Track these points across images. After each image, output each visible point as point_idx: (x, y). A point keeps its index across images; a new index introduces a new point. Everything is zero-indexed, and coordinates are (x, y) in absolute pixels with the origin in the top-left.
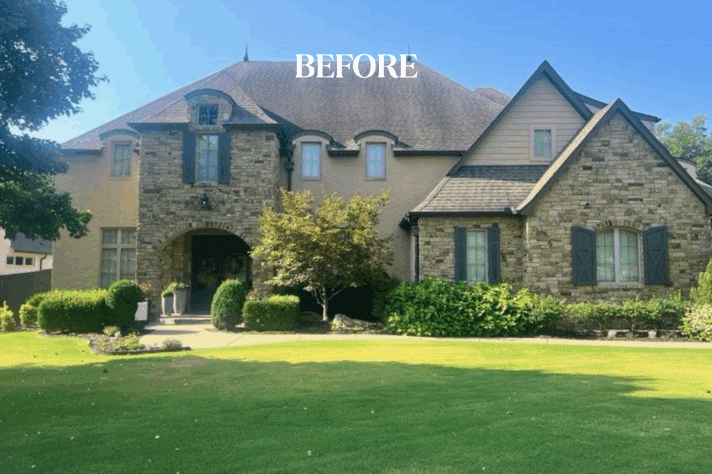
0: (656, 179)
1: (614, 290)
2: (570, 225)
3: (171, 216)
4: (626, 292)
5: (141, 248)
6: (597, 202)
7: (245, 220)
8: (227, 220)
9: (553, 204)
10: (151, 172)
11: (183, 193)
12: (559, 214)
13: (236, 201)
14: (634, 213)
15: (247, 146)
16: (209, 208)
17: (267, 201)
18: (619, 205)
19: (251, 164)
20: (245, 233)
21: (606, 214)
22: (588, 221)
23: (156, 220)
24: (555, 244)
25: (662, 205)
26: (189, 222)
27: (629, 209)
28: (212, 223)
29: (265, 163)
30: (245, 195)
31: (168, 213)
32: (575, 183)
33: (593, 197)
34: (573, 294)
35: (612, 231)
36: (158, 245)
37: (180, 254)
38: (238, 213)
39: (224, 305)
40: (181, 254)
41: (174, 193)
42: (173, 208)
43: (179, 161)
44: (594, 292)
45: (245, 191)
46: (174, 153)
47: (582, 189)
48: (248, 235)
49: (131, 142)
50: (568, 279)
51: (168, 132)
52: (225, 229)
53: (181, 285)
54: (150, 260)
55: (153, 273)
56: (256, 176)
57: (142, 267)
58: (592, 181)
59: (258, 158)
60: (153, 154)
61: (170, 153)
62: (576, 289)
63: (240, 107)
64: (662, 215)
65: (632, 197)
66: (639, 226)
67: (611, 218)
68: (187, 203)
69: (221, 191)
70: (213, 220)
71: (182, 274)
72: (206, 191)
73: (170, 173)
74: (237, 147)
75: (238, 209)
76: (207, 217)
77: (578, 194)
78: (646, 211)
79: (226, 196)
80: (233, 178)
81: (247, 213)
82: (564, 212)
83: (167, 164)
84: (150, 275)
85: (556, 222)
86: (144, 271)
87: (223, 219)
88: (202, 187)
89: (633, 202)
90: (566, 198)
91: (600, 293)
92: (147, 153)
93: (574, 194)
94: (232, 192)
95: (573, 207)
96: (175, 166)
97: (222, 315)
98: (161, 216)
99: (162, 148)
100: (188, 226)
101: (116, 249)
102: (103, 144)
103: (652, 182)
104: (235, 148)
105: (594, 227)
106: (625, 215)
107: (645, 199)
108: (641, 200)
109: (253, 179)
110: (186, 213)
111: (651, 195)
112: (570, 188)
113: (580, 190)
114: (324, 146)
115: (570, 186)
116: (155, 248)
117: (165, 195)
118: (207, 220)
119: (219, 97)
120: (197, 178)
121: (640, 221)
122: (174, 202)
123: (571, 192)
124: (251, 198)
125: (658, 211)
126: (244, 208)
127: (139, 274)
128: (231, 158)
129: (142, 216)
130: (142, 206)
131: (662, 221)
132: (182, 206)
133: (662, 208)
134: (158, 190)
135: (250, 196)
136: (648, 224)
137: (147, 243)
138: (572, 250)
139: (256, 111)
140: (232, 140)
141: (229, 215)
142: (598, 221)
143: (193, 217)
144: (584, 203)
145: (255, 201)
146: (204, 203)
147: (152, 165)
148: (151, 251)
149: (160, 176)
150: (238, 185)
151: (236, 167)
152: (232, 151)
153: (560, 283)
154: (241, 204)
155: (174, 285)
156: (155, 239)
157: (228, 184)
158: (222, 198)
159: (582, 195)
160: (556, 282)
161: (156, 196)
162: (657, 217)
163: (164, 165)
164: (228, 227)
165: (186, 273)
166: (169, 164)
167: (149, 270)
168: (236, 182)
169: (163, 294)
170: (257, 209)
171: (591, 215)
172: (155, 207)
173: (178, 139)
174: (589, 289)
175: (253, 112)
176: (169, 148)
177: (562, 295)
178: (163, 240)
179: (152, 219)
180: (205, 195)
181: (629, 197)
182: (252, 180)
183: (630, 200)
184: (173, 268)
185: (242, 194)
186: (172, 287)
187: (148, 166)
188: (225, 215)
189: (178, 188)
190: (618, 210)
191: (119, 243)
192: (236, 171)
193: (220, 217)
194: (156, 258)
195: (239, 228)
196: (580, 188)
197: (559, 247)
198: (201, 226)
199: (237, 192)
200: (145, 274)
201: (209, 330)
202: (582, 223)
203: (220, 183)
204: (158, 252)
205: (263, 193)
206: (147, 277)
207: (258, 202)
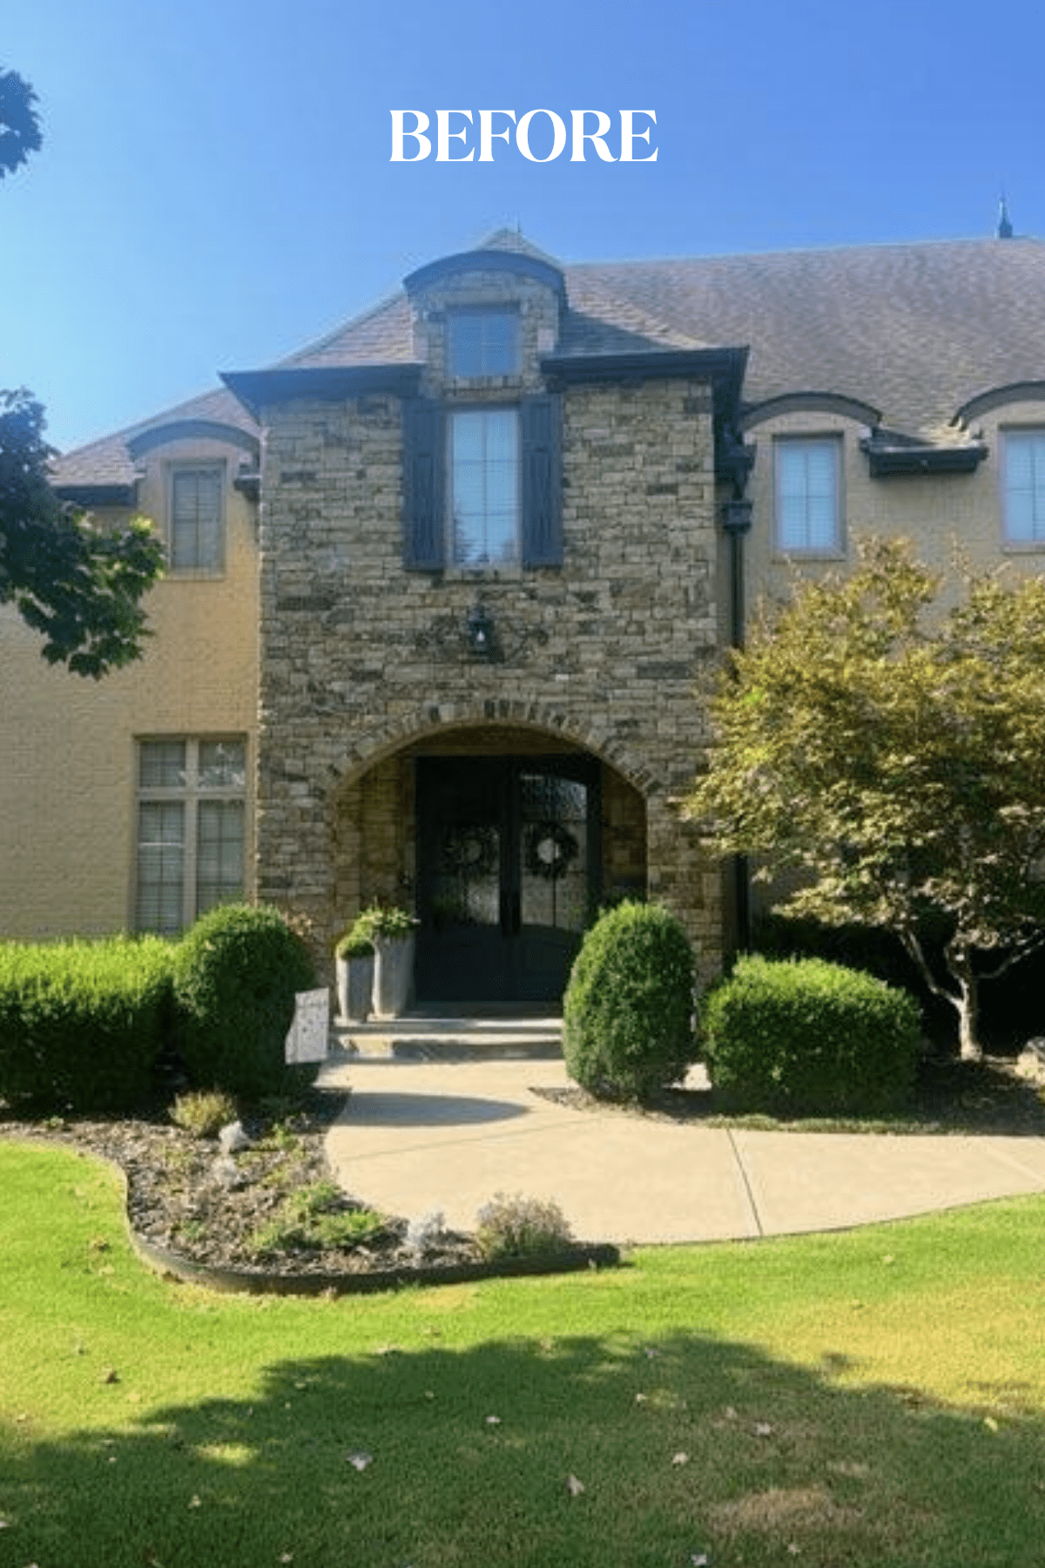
3: (369, 686)
5: (274, 795)
7: (618, 692)
8: (554, 694)
10: (300, 540)
11: (407, 607)
13: (585, 628)
15: (621, 439)
16: (493, 654)
17: (692, 623)
19: (632, 498)
20: (619, 737)
23: (321, 702)
26: (427, 704)
28: (504, 705)
29: (683, 491)
30: (614, 606)
31: (360, 676)
36: (329, 783)
37: (383, 816)
38: (591, 672)
39: (624, 1004)
40: (387, 817)
41: (377, 607)
42: (373, 659)
43: (390, 500)
45: (616, 592)
46: (372, 471)
48: (628, 745)
49: (224, 461)
51: (351, 404)
52: (550, 724)
53: (396, 916)
54: (303, 835)
55: (312, 876)
56: (654, 539)
57: (280, 858)
59: (659, 475)
60: (306, 477)
61: (361, 475)
63: (582, 318)
68: (420, 640)
69: (532, 596)
70: (509, 693)
71: (391, 881)
72: (484, 596)
73: (361, 539)
74: (585, 442)
75: (591, 654)
76: (488, 688)
79: (549, 612)
80: (574, 551)
81: (624, 670)
83: (352, 513)
84: (302, 883)
86: (279, 872)
87: (545, 693)
88: (468, 583)
92: (286, 478)
94: (569, 598)
96: (380, 516)
97: (619, 1043)
98: (336, 686)
99: (335, 456)
100: (425, 717)
101: (180, 805)
102: (140, 471)
104: (579, 445)
109: (642, 549)
110: (420, 673)
114: (851, 444)
116: (317, 793)
117: (349, 616)
118: (490, 696)
119: (520, 276)
120: (449, 555)
122: (377, 638)
124: (636, 615)
126: (612, 652)
127: (266, 883)
128: (565, 483)
129: (273, 686)
130: (271, 653)
132: (405, 651)
134: (323, 600)
135: (632, 607)
137: (294, 778)
139: (642, 323)
140: (567, 417)
141: (561, 677)
143: (443, 686)
145: (648, 627)
146: (481, 637)
147: (304, 513)
148: (307, 802)
149: (330, 551)
150: (591, 572)
151: (584, 513)
152: (569, 458)
154: (601, 636)
155: (373, 916)
156: (318, 764)
157: (555, 569)
158: (537, 618)
161: (317, 619)
163: (342, 514)
164: (559, 720)
165: (401, 877)
166: (357, 510)
167: (299, 868)
168: (583, 562)
169: (341, 948)
170: (658, 652)
172: (315, 658)
173: (387, 424)
175: (631, 329)
176: (355, 457)
178: (346, 764)
179: (305, 699)
180: (481, 610)
182: (636, 552)
184: (362, 860)
185: (604, 602)
186: (365, 924)
187: (291, 520)
188: (547, 678)
189: (390, 590)
191: (192, 782)
192: (582, 524)
193: (532, 684)
194: (320, 826)
195: (598, 719)
198: (472, 715)
199: (587, 598)
200: (286, 883)
201: (556, 1095)
203: (528, 568)
204: (328, 807)
205: (679, 596)
206: (292, 893)
207: (659, 631)
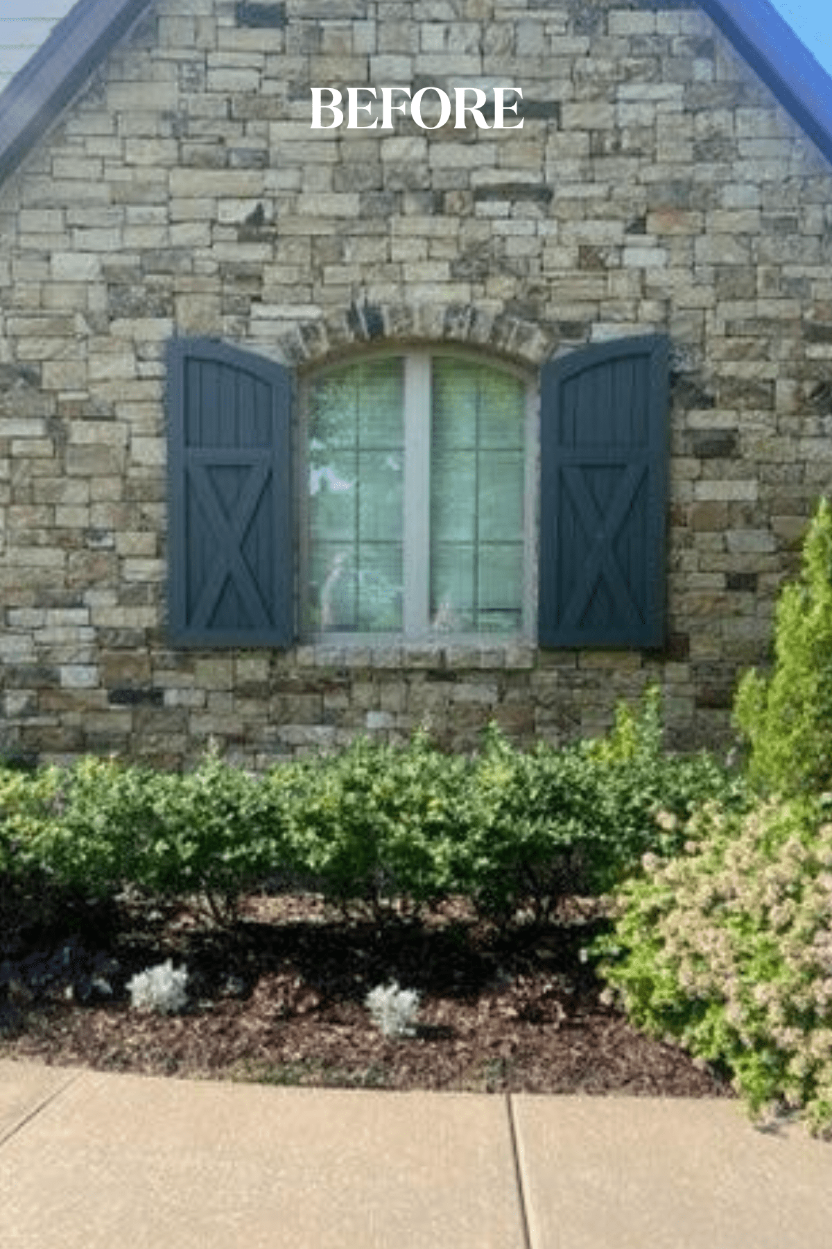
0: (629, 77)
1: (378, 676)
2: (160, 328)
4: (447, 686)
6: (308, 205)
9: (77, 217)
12: (104, 270)
14: (503, 265)
18: (425, 225)
21: (355, 275)
22: (258, 310)
24: (82, 433)
25: (653, 223)
27: (476, 248)
32: (194, 102)
33: (289, 179)
34: (171, 698)
35: (396, 369)
44: (281, 687)
47: (232, 132)
50: (146, 617)
58: (283, 88)
62: (191, 669)
64: (651, 279)
65: (494, 178)
66: (523, 337)
67: (380, 293)
77: (210, 163)
78: (563, 258)
82: (134, 260)
85: (88, 317)
89: (502, 207)
90: (147, 186)
91: (310, 689)
93: (181, 164)
95: (180, 235)
103: (605, 93)
105: (283, 341)
106: (455, 278)
107: (562, 192)
108: (544, 194)
111: (598, 163)
112: (166, 129)
113: (221, 140)
115: (166, 116)
121: (532, 313)
123: (168, 150)
125: (634, 257)
131: (649, 308)
133: (649, 239)
136: (570, 329)
138: (169, 467)
142: (312, 312)
144: (240, 212)
153: (103, 637)
159: (227, 165)
160: (87, 634)
162: (622, 285)
171: (273, 275)
174: (254, 669)
177: (113, 698)
181: (478, 180)
183: (482, 194)
190: (420, 248)
196: (218, 130)
197: (101, 449)
202: (227, 323)
